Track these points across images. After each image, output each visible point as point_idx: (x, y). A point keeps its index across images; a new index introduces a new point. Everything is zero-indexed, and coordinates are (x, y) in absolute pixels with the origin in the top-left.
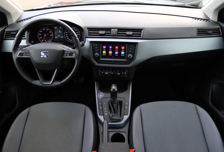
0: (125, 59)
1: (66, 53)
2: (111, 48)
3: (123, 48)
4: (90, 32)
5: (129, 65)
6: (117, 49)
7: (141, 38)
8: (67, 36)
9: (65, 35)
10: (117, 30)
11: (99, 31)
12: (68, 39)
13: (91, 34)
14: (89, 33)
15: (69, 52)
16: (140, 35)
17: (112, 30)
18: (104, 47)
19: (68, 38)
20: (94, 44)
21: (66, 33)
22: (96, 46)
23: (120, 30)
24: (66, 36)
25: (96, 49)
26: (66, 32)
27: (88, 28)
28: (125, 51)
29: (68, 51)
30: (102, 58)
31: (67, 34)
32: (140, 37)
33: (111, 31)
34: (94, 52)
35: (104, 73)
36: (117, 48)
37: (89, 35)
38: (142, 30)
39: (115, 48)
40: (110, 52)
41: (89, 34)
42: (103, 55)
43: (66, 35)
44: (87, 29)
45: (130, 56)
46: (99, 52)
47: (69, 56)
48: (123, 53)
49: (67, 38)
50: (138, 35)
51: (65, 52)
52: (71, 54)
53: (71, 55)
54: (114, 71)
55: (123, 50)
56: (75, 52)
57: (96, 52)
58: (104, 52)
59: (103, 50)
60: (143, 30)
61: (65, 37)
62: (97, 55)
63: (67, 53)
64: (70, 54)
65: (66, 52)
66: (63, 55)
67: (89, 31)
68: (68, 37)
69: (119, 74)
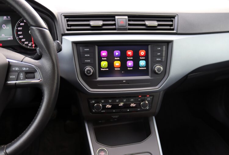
0: (148, 75)
1: (16, 71)
2: (117, 54)
3: (142, 53)
4: (70, 23)
5: (157, 87)
6: (130, 57)
7: (175, 31)
8: (20, 35)
9: (17, 33)
10: (127, 17)
11: (89, 21)
12: (23, 42)
13: (72, 28)
14: (68, 25)
15: (24, 69)
16: (172, 28)
17: (117, 17)
18: (104, 54)
19: (23, 40)
20: (81, 48)
21: (19, 29)
22: (87, 52)
23: (132, 17)
24: (18, 35)
25: (87, 58)
26: (18, 27)
27: (66, 17)
28: (147, 60)
29: (20, 67)
30: (99, 77)
31: (20, 31)
32: (173, 30)
33: (114, 20)
34: (82, 65)
35: (104, 107)
36: (130, 53)
37: (68, 30)
38: (174, 17)
39: (126, 53)
40: (117, 64)
41: (69, 28)
42: (102, 69)
43: (19, 33)
44: (63, 17)
45: (159, 70)
46: (92, 64)
47: (26, 78)
48: (142, 63)
49: (20, 39)
50: (169, 27)
51: (14, 69)
52: (30, 73)
53: (32, 75)
54: (125, 100)
55: (142, 56)
56: (40, 68)
57: (88, 64)
58: (104, 64)
59: (100, 60)
60: (176, 18)
61: (17, 38)
62: (88, 70)
63: (19, 72)
64: (27, 73)
65: (17, 69)
66: (7, 78)
67: (68, 21)
68: (23, 38)
69: (133, 105)
